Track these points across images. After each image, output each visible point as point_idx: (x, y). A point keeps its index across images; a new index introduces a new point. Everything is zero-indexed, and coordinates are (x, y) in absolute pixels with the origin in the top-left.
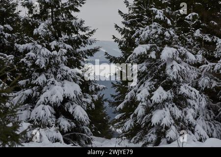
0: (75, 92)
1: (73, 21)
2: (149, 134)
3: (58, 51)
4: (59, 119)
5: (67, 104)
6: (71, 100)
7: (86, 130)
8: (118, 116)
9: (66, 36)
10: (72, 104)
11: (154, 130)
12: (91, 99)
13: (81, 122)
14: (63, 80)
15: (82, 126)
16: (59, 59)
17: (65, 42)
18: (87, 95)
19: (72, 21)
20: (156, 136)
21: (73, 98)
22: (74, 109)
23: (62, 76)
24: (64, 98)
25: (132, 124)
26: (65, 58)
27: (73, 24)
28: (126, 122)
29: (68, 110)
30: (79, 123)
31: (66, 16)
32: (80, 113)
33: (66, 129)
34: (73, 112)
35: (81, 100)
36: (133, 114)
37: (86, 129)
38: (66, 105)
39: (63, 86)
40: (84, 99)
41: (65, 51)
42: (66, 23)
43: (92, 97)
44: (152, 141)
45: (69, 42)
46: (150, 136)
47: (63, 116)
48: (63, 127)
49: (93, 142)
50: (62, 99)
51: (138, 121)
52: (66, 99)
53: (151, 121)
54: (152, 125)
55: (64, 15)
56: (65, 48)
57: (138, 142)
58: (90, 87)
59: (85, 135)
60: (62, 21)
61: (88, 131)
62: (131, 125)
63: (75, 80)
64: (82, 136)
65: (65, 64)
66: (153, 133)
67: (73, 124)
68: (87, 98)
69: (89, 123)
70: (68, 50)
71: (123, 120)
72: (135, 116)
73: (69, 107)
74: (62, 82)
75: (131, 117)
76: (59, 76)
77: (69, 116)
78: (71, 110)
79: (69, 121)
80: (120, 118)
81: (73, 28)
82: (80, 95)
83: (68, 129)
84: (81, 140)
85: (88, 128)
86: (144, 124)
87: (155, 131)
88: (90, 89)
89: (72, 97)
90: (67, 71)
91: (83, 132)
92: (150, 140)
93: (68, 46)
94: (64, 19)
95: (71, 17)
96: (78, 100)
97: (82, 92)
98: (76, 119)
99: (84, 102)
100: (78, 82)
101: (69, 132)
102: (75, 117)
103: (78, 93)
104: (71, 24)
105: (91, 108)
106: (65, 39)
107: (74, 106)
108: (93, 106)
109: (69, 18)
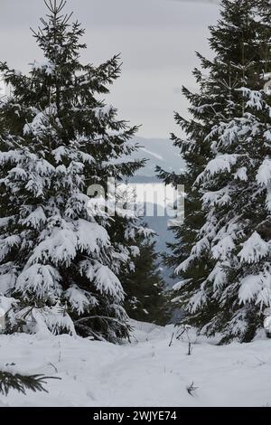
0: (98, 241)
1: (97, 110)
2: (234, 320)
3: (67, 166)
4: (69, 290)
5: (83, 264)
6: (91, 256)
7: (118, 312)
8: (178, 285)
9: (83, 138)
10: (93, 264)
11: (243, 313)
12: (128, 253)
13: (108, 295)
14: (76, 219)
15: (111, 303)
16: (70, 181)
17: (82, 149)
18: (121, 246)
19: (93, 110)
20: (246, 324)
21: (95, 251)
22: (96, 271)
23: (75, 211)
24: (78, 251)
25: (205, 301)
26: (80, 179)
27: (96, 115)
28: (192, 295)
29: (84, 273)
30: (105, 298)
31: (83, 100)
32: (107, 279)
33: (81, 309)
34: (95, 278)
35: (109, 256)
36: (205, 282)
37: (118, 308)
38: (81, 266)
39: (75, 230)
40: (114, 254)
41: (81, 165)
42: (84, 113)
43: (129, 250)
44: (239, 334)
45: (88, 148)
46: (235, 323)
47: (75, 286)
48: (75, 305)
49: (130, 333)
50: (74, 254)
51: (214, 295)
52: (82, 255)
53: (237, 296)
54: (240, 303)
55: (79, 98)
56: (81, 160)
57: (213, 334)
58: (126, 232)
59: (116, 320)
60: (76, 109)
61: (122, 314)
62: (202, 302)
63: (98, 219)
64: (110, 322)
65: (80, 190)
66: (240, 318)
67: (95, 301)
68: (120, 252)
69: (123, 297)
70: (86, 163)
71: (186, 293)
72: (210, 284)
73: (87, 268)
74: (75, 222)
75: (202, 288)
76: (69, 211)
77: (87, 285)
78: (90, 275)
79: (86, 295)
80: (182, 287)
81: (96, 122)
82: (107, 246)
83: (85, 310)
84: (109, 330)
85: (122, 308)
86: (224, 301)
87: (244, 315)
88: (126, 235)
89: (93, 251)
90: (84, 202)
91: (113, 314)
92: (235, 330)
93: (87, 157)
94: (79, 106)
95: (92, 102)
96: (104, 255)
97: (111, 240)
98: (99, 291)
99: (115, 259)
100: (104, 222)
101: (86, 314)
102: (99, 287)
103: (104, 243)
104: (92, 114)
105: (129, 269)
106: (80, 143)
107: (96, 267)
108: (132, 266)
109: (88, 103)
